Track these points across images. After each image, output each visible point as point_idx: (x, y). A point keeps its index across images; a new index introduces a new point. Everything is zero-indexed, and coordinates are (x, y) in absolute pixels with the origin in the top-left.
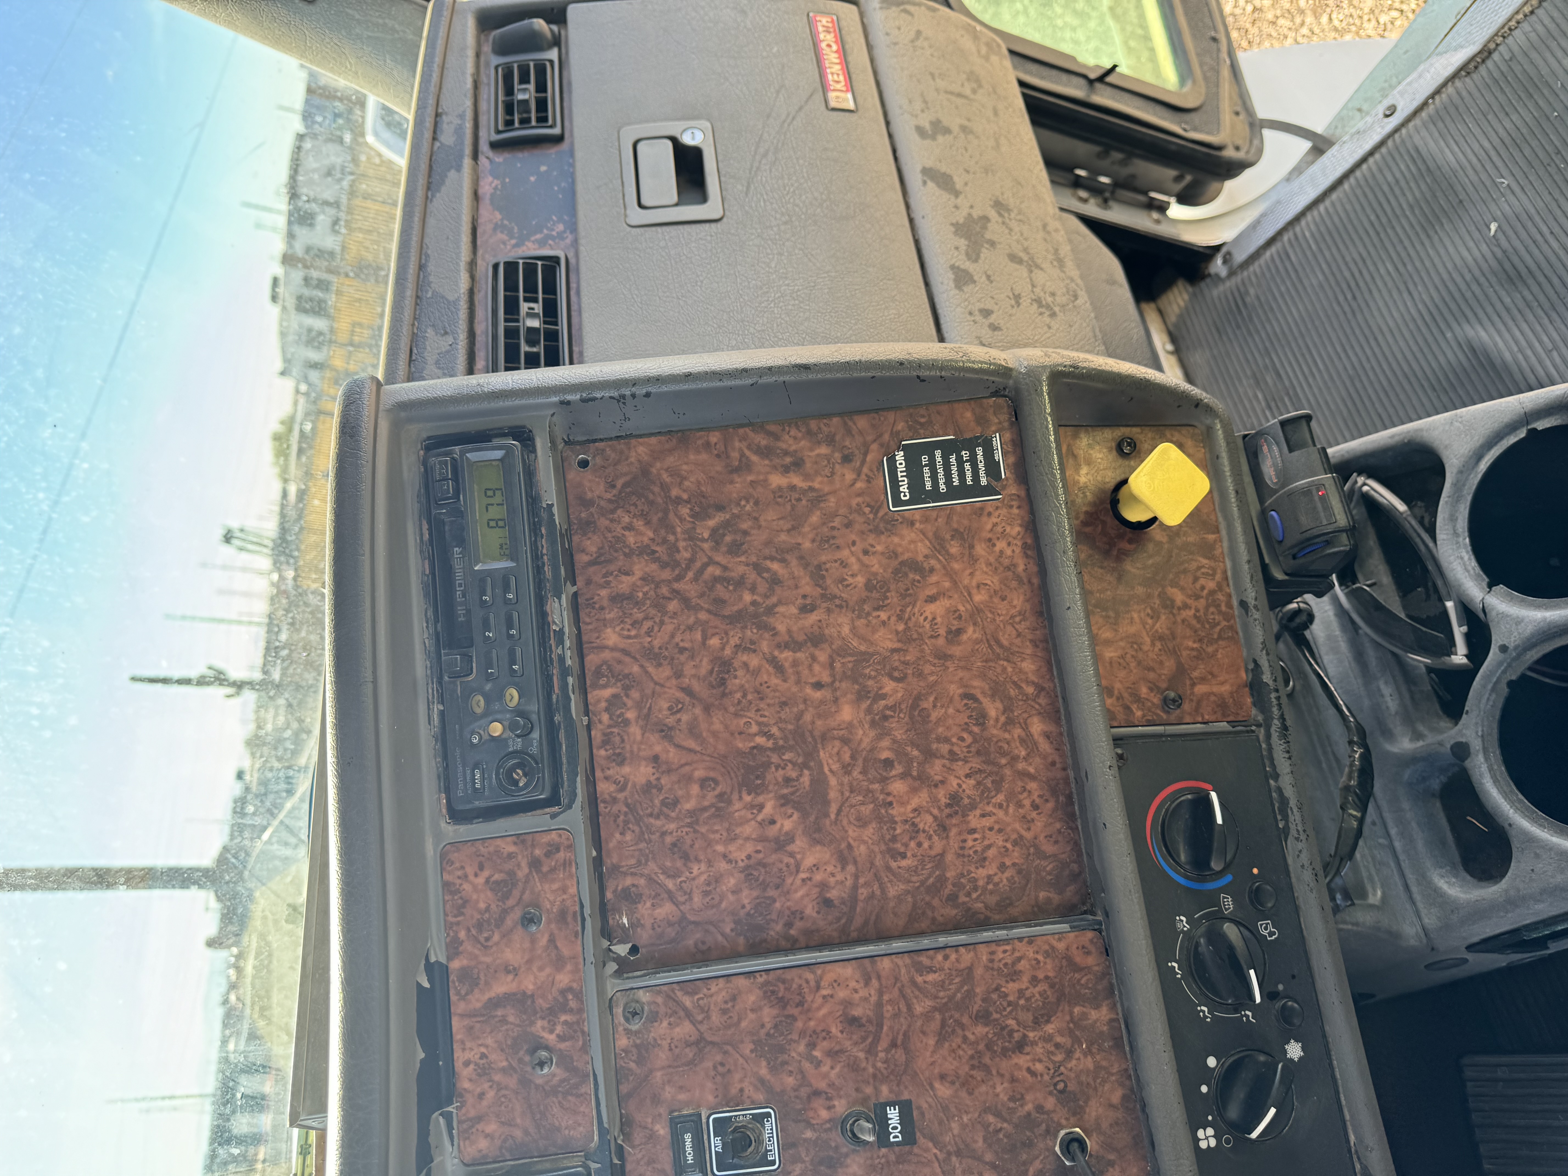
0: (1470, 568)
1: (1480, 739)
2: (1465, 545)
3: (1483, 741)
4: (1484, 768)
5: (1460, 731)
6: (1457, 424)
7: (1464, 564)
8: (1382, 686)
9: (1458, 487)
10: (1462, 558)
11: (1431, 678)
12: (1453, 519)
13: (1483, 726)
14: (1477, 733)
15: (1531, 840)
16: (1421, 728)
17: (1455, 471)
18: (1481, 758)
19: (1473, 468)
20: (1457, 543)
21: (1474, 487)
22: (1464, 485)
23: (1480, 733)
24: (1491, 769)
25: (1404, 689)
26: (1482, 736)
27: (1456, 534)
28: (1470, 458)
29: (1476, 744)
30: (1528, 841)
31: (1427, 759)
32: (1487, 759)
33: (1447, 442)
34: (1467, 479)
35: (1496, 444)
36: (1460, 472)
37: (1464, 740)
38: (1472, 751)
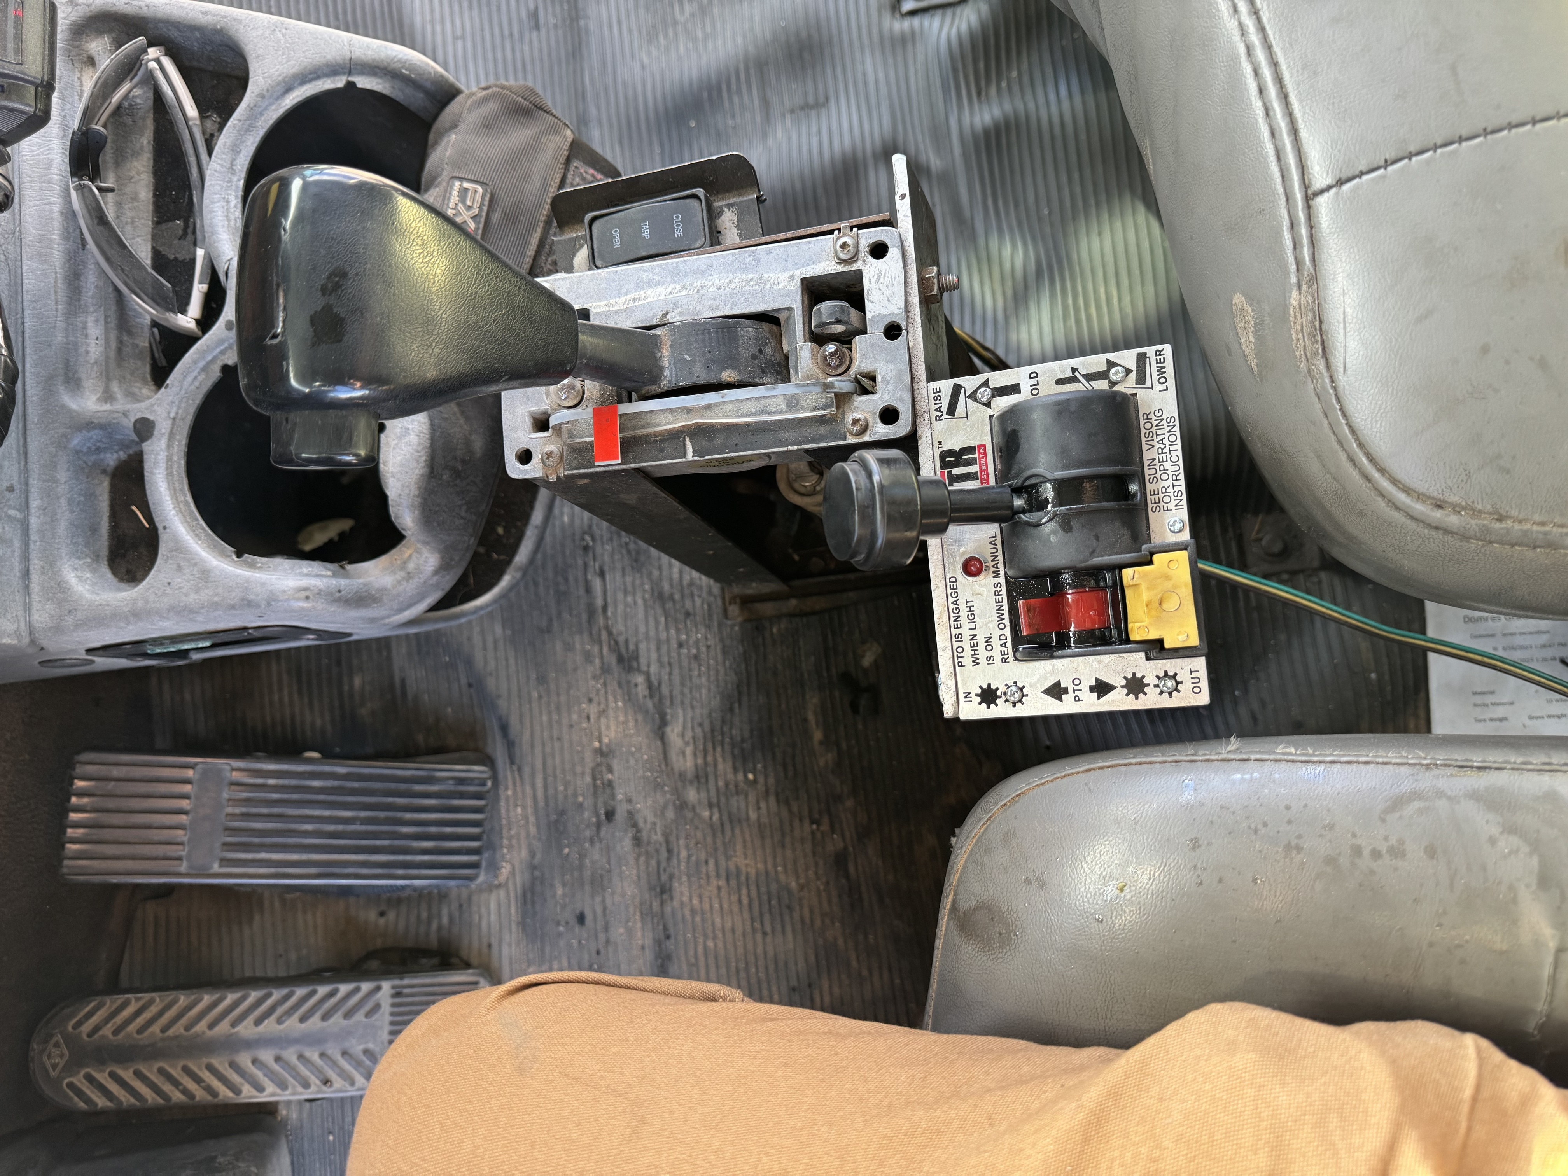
0: (232, 217)
1: (170, 422)
2: (237, 187)
3: (173, 424)
4: (163, 456)
5: (152, 405)
6: (279, 35)
7: (228, 210)
8: (90, 324)
9: (254, 114)
10: (228, 202)
11: (153, 334)
12: (235, 149)
13: (179, 407)
14: (169, 413)
15: (179, 548)
16: (115, 387)
17: (257, 91)
18: (163, 443)
19: (278, 98)
20: (230, 181)
21: (271, 122)
22: (261, 114)
23: (172, 415)
24: (169, 459)
25: (113, 335)
26: (174, 419)
27: (232, 169)
28: (279, 84)
29: (163, 427)
30: (176, 550)
31: (107, 427)
32: (169, 446)
33: (260, 52)
34: (266, 109)
35: (311, 80)
36: (263, 96)
37: (151, 418)
38: (156, 433)
